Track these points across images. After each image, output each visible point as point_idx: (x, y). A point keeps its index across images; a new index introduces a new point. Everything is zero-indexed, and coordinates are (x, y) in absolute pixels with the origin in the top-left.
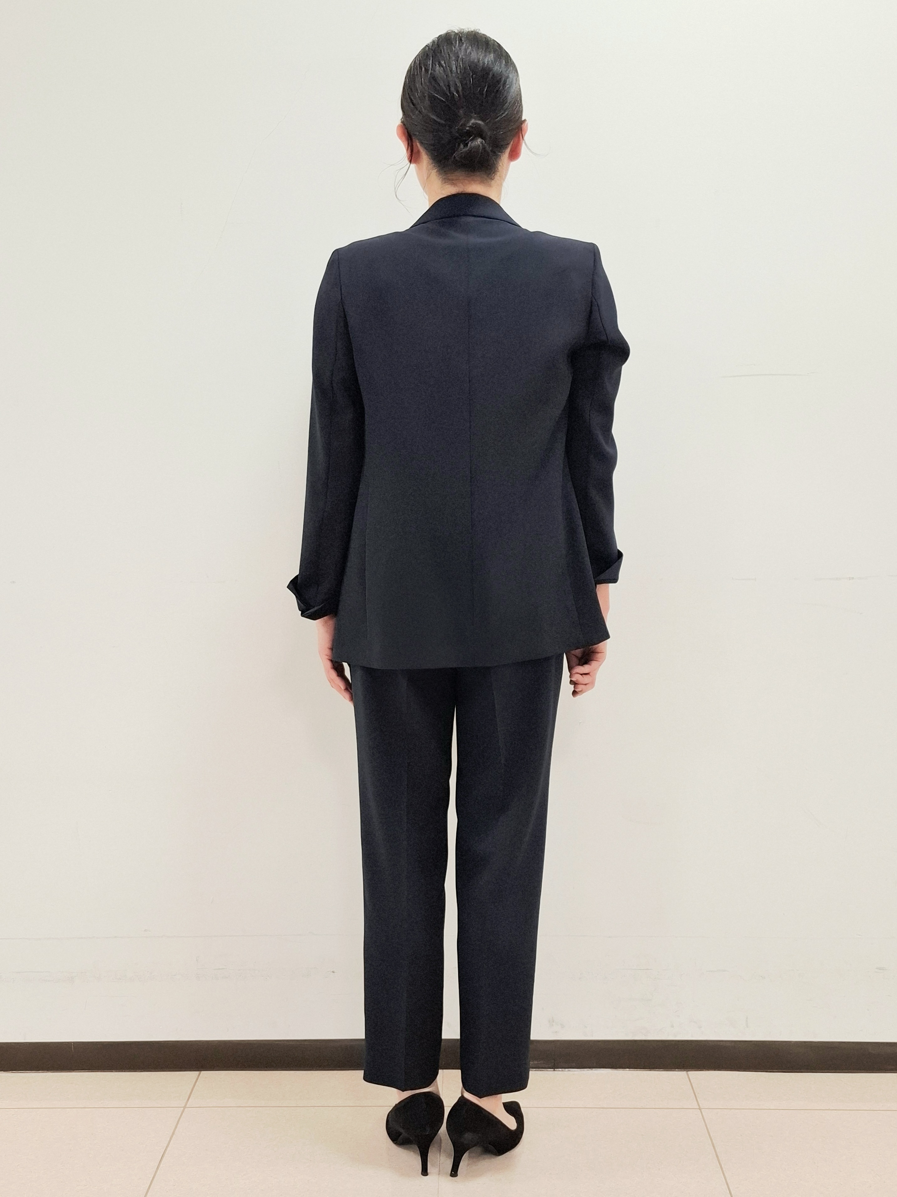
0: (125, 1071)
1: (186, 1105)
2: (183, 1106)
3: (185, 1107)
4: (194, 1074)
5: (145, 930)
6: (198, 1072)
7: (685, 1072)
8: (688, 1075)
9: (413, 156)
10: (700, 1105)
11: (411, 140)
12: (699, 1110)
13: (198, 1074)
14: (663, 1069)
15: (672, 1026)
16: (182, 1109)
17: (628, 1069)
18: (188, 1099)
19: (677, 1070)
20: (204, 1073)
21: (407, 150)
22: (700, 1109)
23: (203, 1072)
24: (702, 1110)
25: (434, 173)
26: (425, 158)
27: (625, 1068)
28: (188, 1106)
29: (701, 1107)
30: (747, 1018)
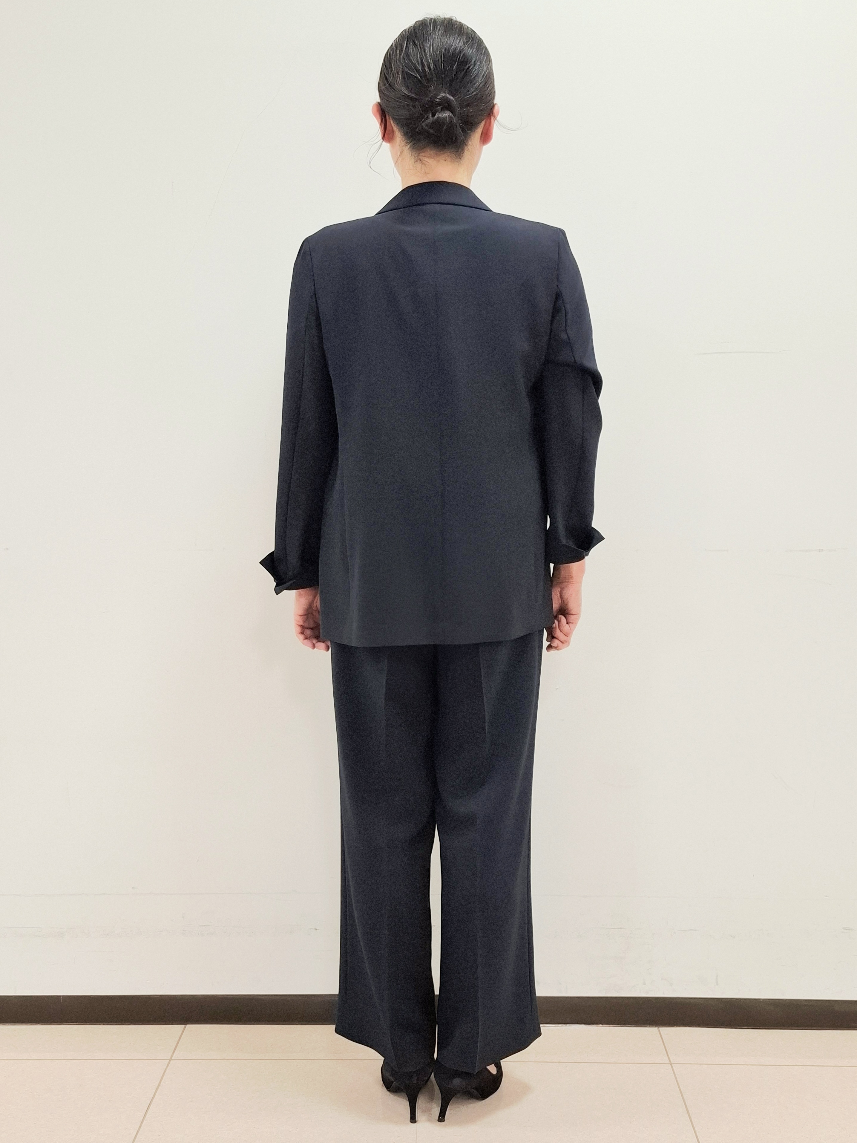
1: (171, 1057)
2: (169, 1058)
3: (171, 1060)
4: (180, 1027)
5: (133, 888)
6: (183, 1026)
7: (656, 1029)
8: (659, 1031)
9: (387, 135)
10: (671, 1060)
11: (385, 117)
12: (670, 1065)
13: (182, 1029)
14: (635, 1025)
15: (644, 984)
16: (168, 1061)
17: (601, 1025)
18: (174, 1052)
19: (649, 1026)
21: (381, 125)
22: (671, 1064)
23: (188, 1026)
24: (673, 1065)
25: (407, 149)
26: (399, 136)
27: (599, 1024)
28: (173, 1058)
29: (672, 1062)
30: (717, 976)
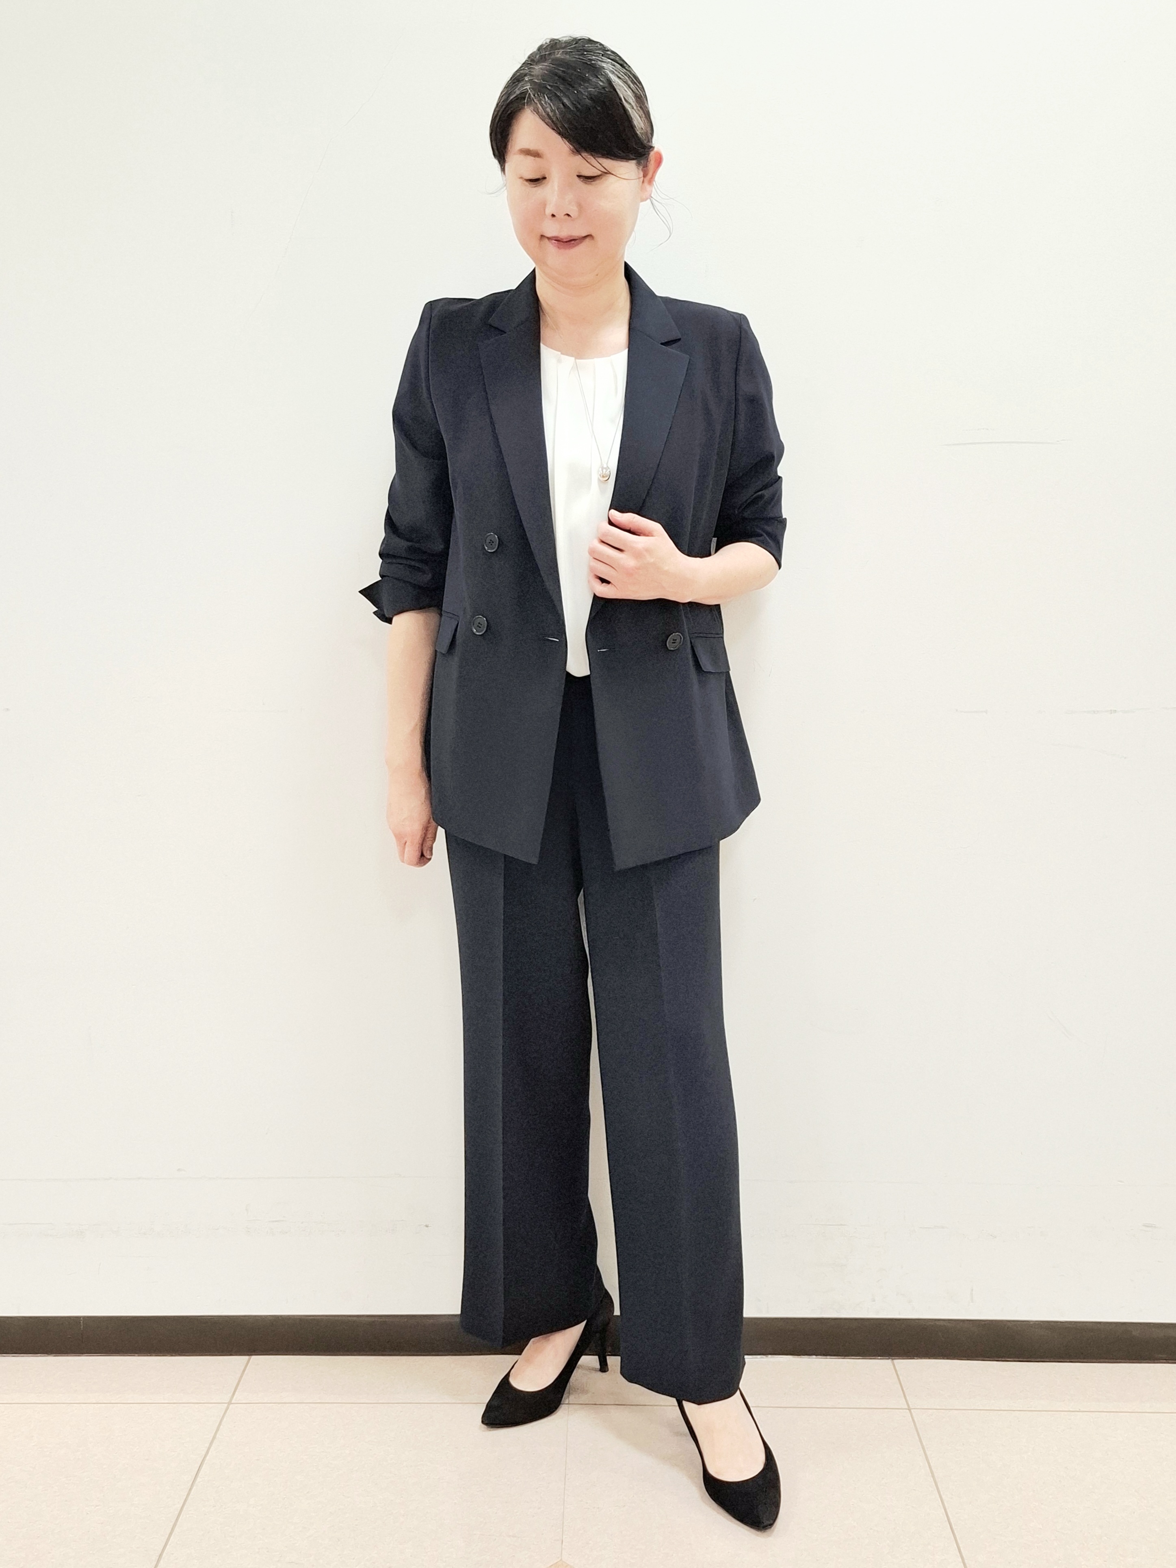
0: (150, 1356)
1: (231, 1400)
2: (231, 1405)
3: (230, 1403)
4: (244, 1359)
5: (179, 1170)
6: (247, 1357)
7: (889, 1361)
8: (894, 1364)
10: (910, 1403)
12: (908, 1411)
13: (247, 1360)
14: (862, 1356)
15: (874, 1300)
16: (226, 1405)
17: (814, 1357)
18: (234, 1394)
19: (879, 1358)
20: (255, 1359)
22: (909, 1409)
23: (253, 1357)
24: (912, 1411)
27: (826, 1356)
28: (233, 1402)
29: (911, 1407)
30: (972, 1290)
